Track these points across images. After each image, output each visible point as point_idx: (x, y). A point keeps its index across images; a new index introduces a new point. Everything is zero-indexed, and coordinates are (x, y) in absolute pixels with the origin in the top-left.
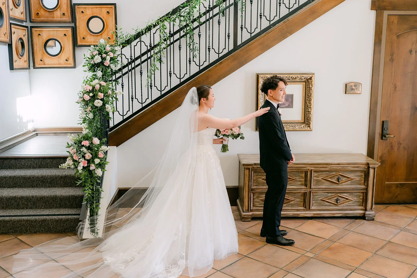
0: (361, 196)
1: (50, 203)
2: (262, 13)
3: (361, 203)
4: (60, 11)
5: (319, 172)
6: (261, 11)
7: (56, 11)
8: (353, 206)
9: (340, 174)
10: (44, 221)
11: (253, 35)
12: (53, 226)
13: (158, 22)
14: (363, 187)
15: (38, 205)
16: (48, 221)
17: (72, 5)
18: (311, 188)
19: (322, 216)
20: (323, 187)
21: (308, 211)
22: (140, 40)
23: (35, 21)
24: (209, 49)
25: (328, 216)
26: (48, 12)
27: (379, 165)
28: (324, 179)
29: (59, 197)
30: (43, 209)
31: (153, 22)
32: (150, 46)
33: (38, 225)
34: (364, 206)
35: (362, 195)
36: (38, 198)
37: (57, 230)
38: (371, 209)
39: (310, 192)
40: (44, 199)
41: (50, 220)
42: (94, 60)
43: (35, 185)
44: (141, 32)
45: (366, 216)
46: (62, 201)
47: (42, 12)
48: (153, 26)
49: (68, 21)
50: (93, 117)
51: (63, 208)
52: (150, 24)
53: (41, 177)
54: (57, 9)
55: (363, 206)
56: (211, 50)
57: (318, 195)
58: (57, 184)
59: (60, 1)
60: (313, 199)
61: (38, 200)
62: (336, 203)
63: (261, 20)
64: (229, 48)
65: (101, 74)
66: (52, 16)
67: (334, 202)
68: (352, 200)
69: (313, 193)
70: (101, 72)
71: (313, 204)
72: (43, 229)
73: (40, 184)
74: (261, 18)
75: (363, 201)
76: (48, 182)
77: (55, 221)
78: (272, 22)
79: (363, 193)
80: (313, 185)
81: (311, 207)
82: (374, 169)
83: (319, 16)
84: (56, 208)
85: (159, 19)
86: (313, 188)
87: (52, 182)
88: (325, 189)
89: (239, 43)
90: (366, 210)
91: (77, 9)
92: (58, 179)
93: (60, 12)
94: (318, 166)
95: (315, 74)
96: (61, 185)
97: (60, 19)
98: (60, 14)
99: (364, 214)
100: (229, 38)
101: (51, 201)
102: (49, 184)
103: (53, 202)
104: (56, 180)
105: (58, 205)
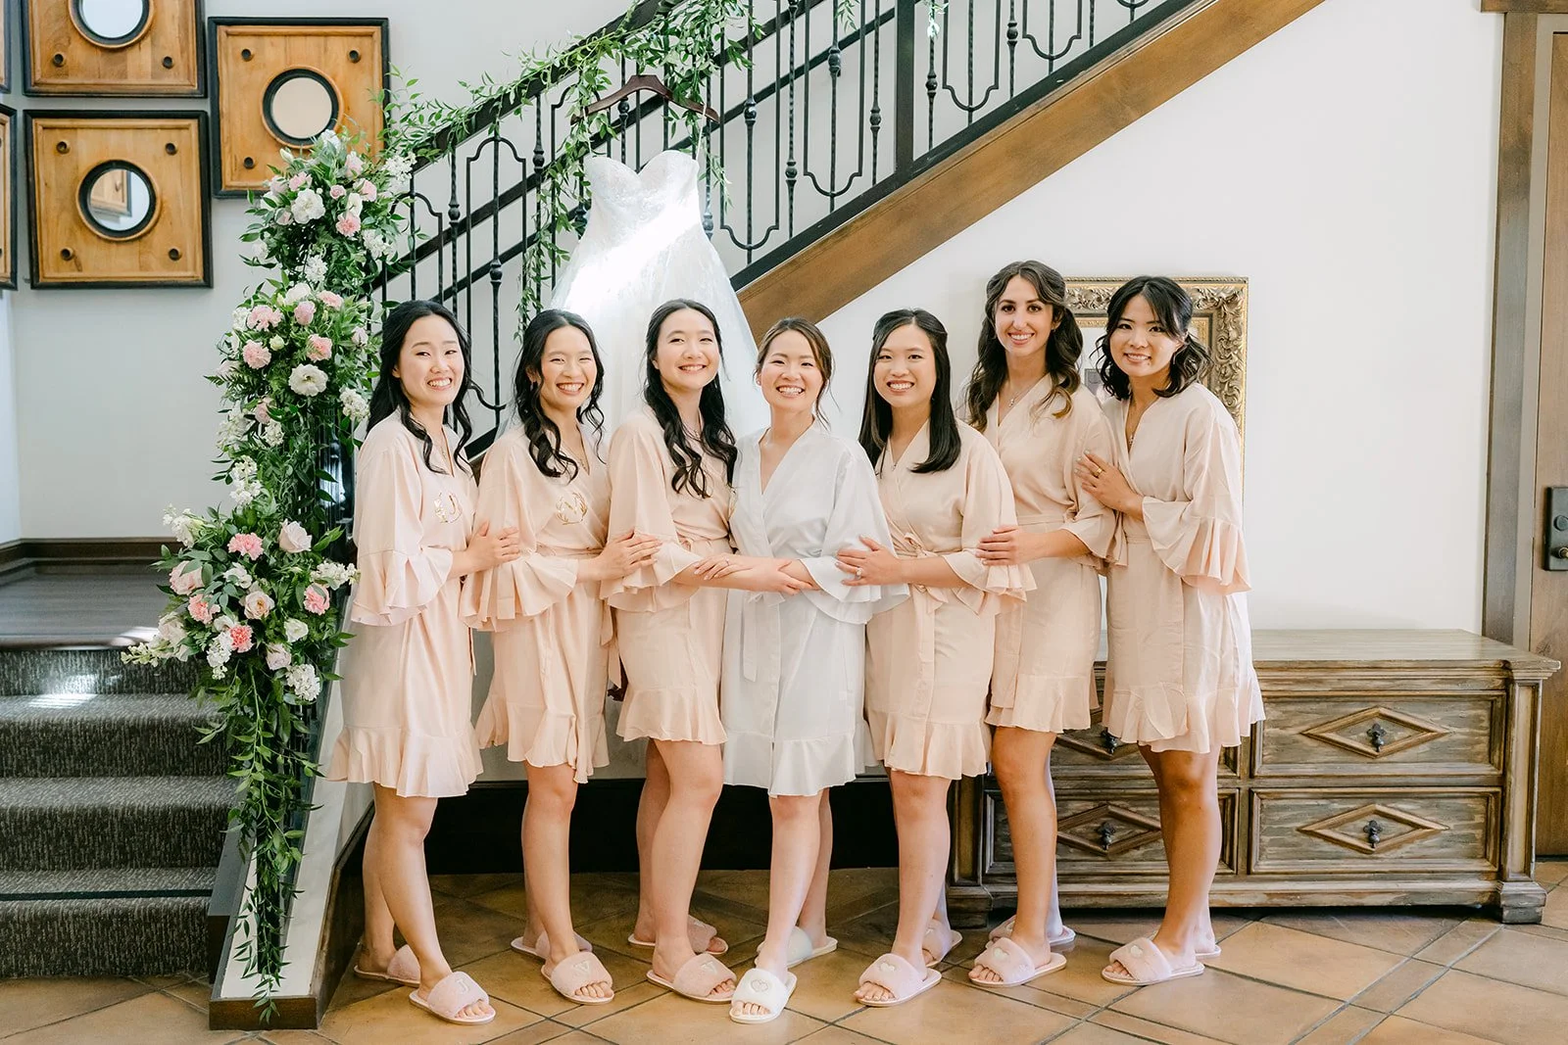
0: (1478, 813)
1: (77, 843)
2: (1015, 25)
3: (1479, 845)
4: (153, 49)
5: (1289, 703)
6: (1012, 18)
7: (137, 47)
8: (1439, 860)
9: (1383, 711)
10: (47, 919)
11: (977, 116)
12: (84, 943)
13: (570, 57)
14: (1486, 769)
15: (24, 852)
16: (63, 924)
17: (204, 24)
18: (1252, 776)
19: (1306, 901)
20: (1309, 770)
21: (1242, 881)
22: (492, 135)
23: (43, 88)
24: (791, 174)
25: (1335, 904)
26: (100, 53)
27: (1555, 669)
28: (1309, 736)
30: (44, 869)
31: (552, 55)
32: (538, 162)
33: (18, 939)
34: (1490, 859)
35: (1482, 808)
36: (21, 820)
37: (103, 964)
38: (1526, 871)
39: (1250, 793)
40: (49, 826)
41: (75, 916)
42: (294, 208)
43: (12, 766)
44: (498, 99)
45: (1503, 903)
46: (132, 834)
47: (77, 53)
48: (549, 72)
49: (186, 90)
50: (281, 441)
51: (137, 867)
52: (538, 68)
53: (42, 731)
54: (139, 42)
55: (1485, 856)
56: (800, 177)
57: (1285, 808)
58: (112, 760)
59: (155, 7)
60: (1265, 827)
61: (24, 829)
62: (1367, 846)
63: (1012, 52)
64: (874, 174)
65: (323, 267)
66: (117, 68)
67: (1360, 839)
68: (1436, 832)
69: (1262, 799)
70: (324, 260)
71: (1262, 850)
72: (39, 958)
73: (34, 761)
74: (1012, 44)
75: (1487, 834)
76: (70, 750)
77: (97, 924)
78: (1058, 65)
79: (1486, 797)
80: (1263, 763)
81: (1257, 864)
82: (1534, 688)
83: (1261, 36)
84: (105, 865)
85: (576, 47)
86: (1263, 773)
87: (90, 753)
88: (1317, 782)
89: (920, 149)
90: (1500, 876)
91: (223, 40)
92: (117, 736)
93: (152, 54)
94: (1284, 673)
95: (1250, 282)
96: (132, 766)
97: (148, 81)
98: (154, 60)
99: (1495, 894)
100: (875, 131)
101: (80, 832)
102: (75, 762)
103: (89, 840)
104: (109, 744)
105: (115, 853)
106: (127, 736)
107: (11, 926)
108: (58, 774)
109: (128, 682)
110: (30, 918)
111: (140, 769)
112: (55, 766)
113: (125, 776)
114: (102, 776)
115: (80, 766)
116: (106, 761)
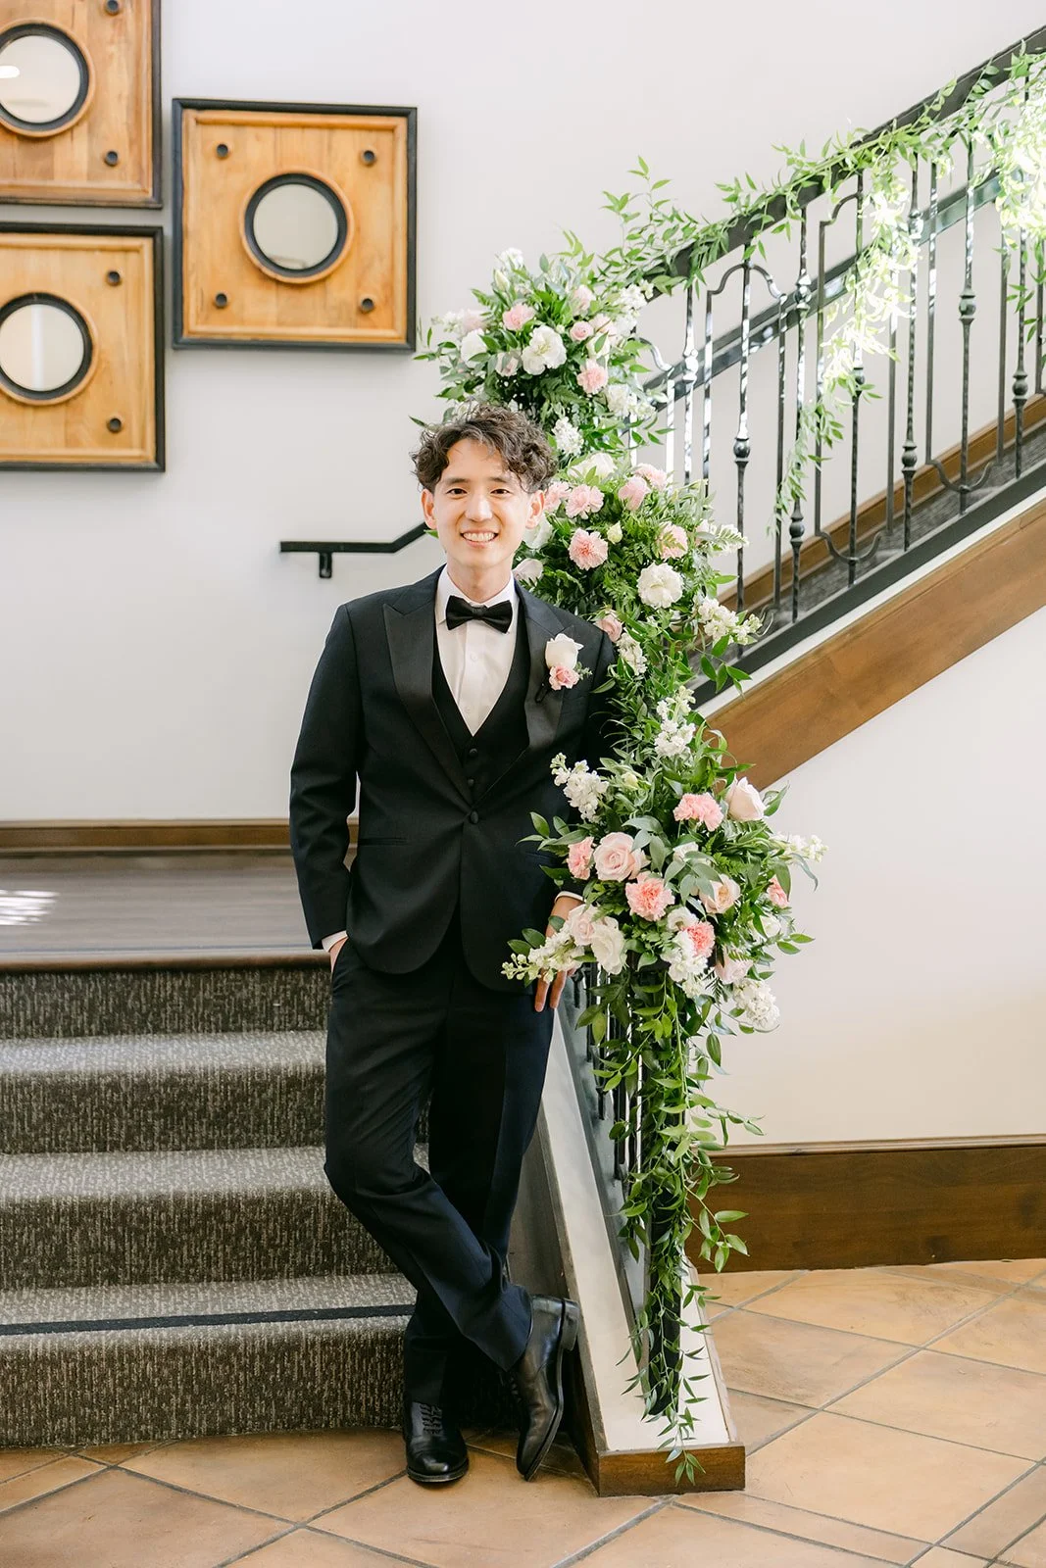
1: (264, 1242)
4: (90, 141)
7: (69, 135)
10: (287, 1348)
12: (334, 1383)
15: (189, 1256)
16: (306, 1355)
17: (163, 107)
22: (745, 258)
26: (16, 142)
29: (324, 1204)
30: (217, 1280)
33: (242, 1379)
36: (189, 1212)
37: (358, 1410)
40: (228, 1218)
41: (323, 1344)
43: (119, 1136)
46: (342, 1227)
49: (136, 197)
51: (345, 1273)
53: (165, 1085)
54: (71, 129)
58: (260, 1125)
61: (192, 1223)
66: (41, 164)
72: (268, 1405)
73: (150, 1127)
76: (203, 1111)
77: (353, 1354)
84: (302, 1271)
87: (230, 1115)
92: (270, 1091)
93: (90, 146)
96: (287, 1133)
97: (84, 183)
98: (91, 158)
101: (271, 1225)
102: (208, 1129)
103: (281, 1236)
104: (257, 1101)
105: (317, 1254)
106: (284, 1090)
107: (234, 1360)
108: (183, 1146)
109: (235, 1015)
110: (262, 1348)
111: (299, 1136)
112: (179, 1133)
113: (279, 1147)
114: (245, 1147)
115: (214, 1134)
116: (251, 1127)
